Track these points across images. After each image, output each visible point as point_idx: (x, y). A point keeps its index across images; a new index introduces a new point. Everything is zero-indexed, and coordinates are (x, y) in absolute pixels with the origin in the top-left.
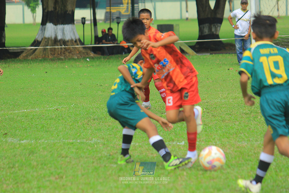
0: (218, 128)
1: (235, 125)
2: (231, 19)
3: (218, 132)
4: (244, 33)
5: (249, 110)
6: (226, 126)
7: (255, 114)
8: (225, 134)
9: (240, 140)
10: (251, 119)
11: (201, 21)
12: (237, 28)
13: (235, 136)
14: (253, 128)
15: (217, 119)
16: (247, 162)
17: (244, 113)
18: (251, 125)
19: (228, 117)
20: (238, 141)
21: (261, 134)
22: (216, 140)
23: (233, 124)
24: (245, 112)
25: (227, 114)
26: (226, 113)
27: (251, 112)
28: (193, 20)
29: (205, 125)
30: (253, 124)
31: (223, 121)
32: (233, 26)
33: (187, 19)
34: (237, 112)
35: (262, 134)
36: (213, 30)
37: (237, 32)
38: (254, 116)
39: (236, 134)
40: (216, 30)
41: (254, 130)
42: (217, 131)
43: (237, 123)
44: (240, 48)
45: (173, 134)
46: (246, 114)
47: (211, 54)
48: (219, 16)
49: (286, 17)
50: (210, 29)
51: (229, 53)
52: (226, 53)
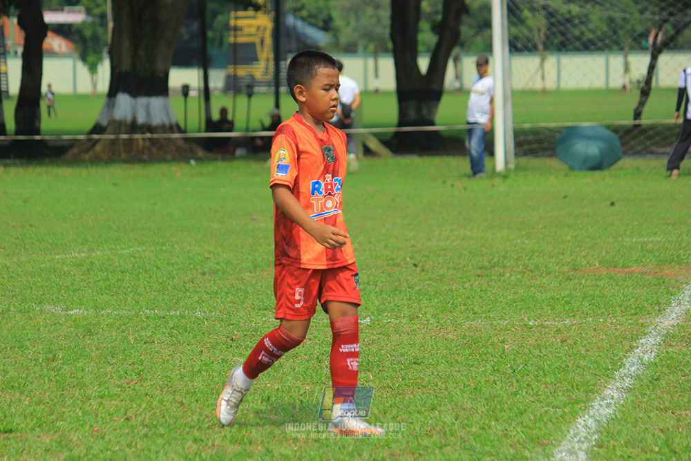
1: (463, 288)
5: (489, 262)
10: (493, 277)
11: (404, 95)
13: (463, 309)
19: (451, 273)
22: (429, 316)
23: (460, 287)
28: (386, 93)
30: (496, 287)
31: (441, 280)
33: (377, 91)
36: (425, 112)
38: (499, 274)
39: (466, 306)
40: (430, 113)
43: (467, 285)
47: (420, 155)
48: (435, 87)
49: (558, 92)
50: (419, 111)
51: (454, 155)
52: (448, 154)
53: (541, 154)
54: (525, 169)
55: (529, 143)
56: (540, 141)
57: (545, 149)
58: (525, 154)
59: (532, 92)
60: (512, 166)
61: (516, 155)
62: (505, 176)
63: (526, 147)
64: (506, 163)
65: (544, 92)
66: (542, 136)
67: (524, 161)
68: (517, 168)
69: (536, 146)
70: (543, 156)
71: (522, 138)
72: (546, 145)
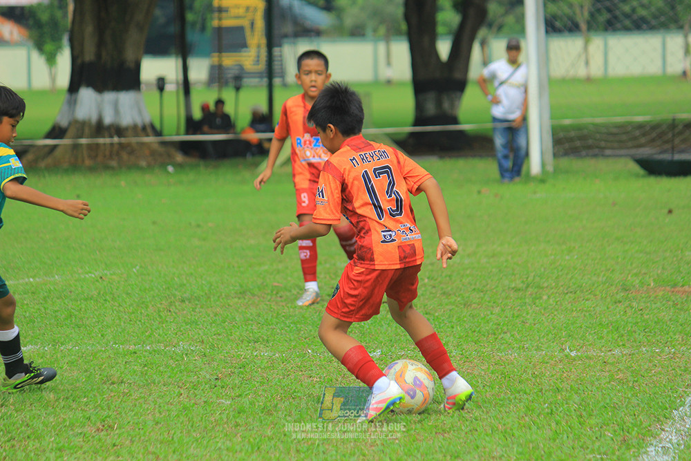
0: (454, 320)
1: (492, 314)
2: (484, 83)
3: (454, 329)
4: (513, 112)
5: (523, 282)
6: (473, 317)
7: (536, 290)
8: (471, 334)
9: (502, 347)
10: (527, 301)
11: (421, 85)
12: (496, 101)
13: (491, 338)
14: (531, 321)
15: (452, 300)
16: (517, 395)
17: (513, 289)
18: (527, 314)
19: (477, 296)
20: (498, 350)
21: (547, 335)
22: (450, 347)
23: (489, 313)
24: (513, 286)
25: (474, 289)
26: (473, 287)
27: (528, 287)
28: (401, 84)
29: (427, 314)
30: (531, 311)
31: (465, 305)
32: (490, 97)
33: (389, 82)
34: (497, 287)
35: (550, 335)
36: (446, 105)
37: (498, 112)
38: (534, 296)
39: (494, 334)
40: (453, 106)
41: (535, 324)
42: (453, 327)
43: (497, 310)
44: (505, 146)
45: (355, 333)
46: (516, 290)
47: (441, 157)
48: (457, 75)
49: (605, 80)
50: (439, 104)
51: (481, 156)
52: (474, 156)
53: (584, 153)
54: (567, 172)
55: (571, 140)
56: (583, 138)
57: (589, 147)
58: (566, 154)
59: (574, 80)
60: (550, 168)
61: (555, 155)
62: (542, 180)
63: (567, 146)
64: (543, 165)
65: (589, 80)
66: (585, 132)
67: (565, 162)
68: (556, 171)
69: (578, 143)
70: (587, 155)
71: (561, 135)
72: (590, 142)
